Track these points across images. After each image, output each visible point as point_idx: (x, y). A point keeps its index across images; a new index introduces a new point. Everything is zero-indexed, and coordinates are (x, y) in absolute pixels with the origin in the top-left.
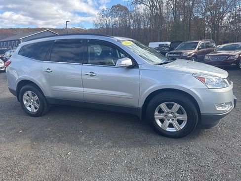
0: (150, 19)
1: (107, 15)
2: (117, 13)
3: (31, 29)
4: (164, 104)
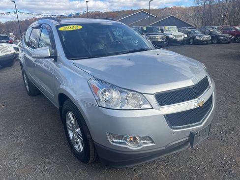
3: (134, 11)
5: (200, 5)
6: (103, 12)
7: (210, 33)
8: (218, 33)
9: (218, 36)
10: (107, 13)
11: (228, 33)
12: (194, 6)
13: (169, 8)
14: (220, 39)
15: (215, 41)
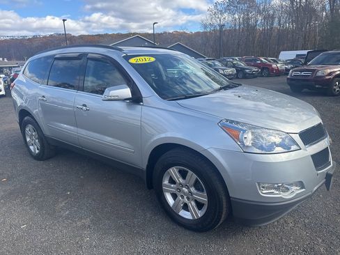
0: (290, 14)
1: (221, 11)
2: (237, 7)
3: (122, 35)
4: (174, 168)
5: (208, 30)
6: (77, 35)
7: (234, 66)
8: (242, 65)
9: (243, 69)
10: (82, 37)
11: (253, 66)
12: (201, 31)
13: (169, 33)
14: (246, 73)
15: (240, 75)
